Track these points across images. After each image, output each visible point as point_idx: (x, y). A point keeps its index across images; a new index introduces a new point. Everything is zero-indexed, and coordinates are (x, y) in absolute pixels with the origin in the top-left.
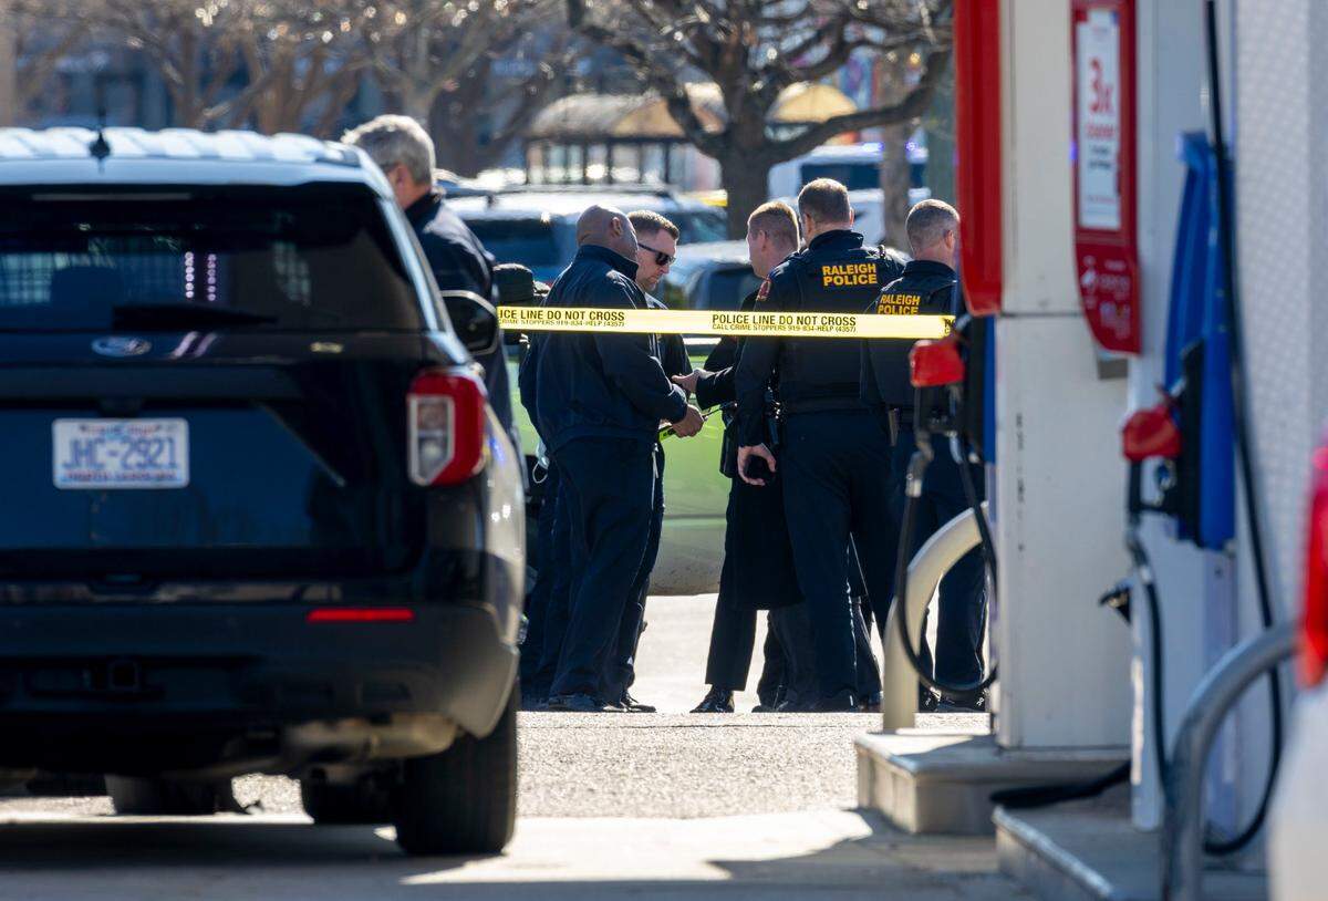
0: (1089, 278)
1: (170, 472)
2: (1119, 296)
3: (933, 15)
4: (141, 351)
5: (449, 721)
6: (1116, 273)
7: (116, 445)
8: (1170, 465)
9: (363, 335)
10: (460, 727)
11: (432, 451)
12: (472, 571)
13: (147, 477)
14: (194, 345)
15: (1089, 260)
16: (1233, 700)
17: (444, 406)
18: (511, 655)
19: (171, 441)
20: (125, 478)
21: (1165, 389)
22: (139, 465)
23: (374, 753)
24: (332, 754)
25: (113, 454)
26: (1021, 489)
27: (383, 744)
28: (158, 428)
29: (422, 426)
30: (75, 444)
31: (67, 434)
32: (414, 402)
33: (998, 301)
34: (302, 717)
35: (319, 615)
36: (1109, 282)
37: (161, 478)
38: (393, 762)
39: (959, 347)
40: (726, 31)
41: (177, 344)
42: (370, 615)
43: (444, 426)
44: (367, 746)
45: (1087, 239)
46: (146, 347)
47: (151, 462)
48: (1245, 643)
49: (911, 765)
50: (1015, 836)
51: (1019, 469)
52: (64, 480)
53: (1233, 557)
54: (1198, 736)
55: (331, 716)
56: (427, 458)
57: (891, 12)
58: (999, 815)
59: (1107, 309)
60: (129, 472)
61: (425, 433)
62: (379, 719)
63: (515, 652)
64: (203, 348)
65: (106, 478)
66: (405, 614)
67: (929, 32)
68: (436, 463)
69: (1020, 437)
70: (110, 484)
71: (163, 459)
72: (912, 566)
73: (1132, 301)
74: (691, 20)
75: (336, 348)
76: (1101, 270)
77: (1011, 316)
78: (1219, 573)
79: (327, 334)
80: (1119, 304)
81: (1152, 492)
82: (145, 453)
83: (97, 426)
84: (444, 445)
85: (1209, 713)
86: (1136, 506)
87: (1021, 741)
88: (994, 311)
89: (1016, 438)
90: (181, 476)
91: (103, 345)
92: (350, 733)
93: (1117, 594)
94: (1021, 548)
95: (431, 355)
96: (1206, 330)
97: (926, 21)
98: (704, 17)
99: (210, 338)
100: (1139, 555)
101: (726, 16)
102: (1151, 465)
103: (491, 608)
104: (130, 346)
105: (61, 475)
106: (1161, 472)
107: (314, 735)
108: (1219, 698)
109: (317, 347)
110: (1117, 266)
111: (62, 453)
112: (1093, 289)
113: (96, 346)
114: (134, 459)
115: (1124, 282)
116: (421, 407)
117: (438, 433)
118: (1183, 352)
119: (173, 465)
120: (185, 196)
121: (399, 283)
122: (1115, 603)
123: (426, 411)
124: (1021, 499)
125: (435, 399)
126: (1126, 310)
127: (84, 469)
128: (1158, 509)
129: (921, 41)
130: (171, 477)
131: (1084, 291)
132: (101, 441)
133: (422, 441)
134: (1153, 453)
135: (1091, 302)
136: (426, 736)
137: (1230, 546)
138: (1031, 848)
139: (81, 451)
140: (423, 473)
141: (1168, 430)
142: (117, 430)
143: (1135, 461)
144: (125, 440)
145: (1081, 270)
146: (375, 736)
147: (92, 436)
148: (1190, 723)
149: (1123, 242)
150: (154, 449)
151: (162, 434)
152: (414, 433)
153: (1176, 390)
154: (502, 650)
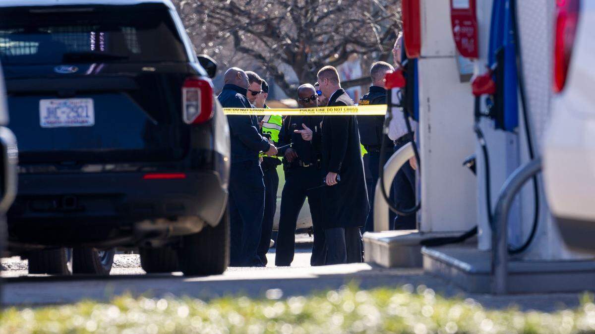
0: (457, 29)
1: (86, 119)
2: (469, 35)
3: (382, 40)
4: (74, 71)
5: (201, 219)
6: (468, 26)
7: (65, 109)
8: (492, 98)
9: (163, 64)
10: (205, 222)
11: (192, 110)
12: (209, 160)
13: (77, 122)
14: (95, 68)
15: (457, 22)
16: (518, 189)
17: (196, 92)
18: (225, 193)
19: (87, 107)
20: (69, 122)
21: (489, 66)
22: (74, 117)
23: (171, 233)
24: (154, 234)
25: (63, 112)
26: (429, 128)
27: (175, 229)
28: (81, 102)
29: (188, 100)
30: (48, 109)
31: (45, 105)
32: (185, 91)
33: (419, 51)
34: (142, 218)
35: (148, 176)
36: (465, 30)
37: (83, 122)
38: (178, 237)
39: (403, 73)
40: (298, 47)
41: (88, 68)
42: (168, 176)
43: (197, 100)
44: (168, 230)
45: (456, 13)
46: (76, 69)
47: (79, 116)
48: (522, 166)
49: (388, 240)
50: (431, 257)
51: (429, 120)
52: (45, 124)
53: (517, 134)
54: (505, 203)
55: (153, 218)
56: (190, 113)
57: (365, 39)
58: (424, 250)
59: (464, 41)
60: (70, 120)
61: (189, 103)
62: (173, 219)
63: (227, 192)
64: (98, 70)
65: (61, 122)
66: (183, 176)
67: (380, 46)
68: (194, 115)
69: (429, 106)
70: (63, 125)
71: (84, 114)
72: (385, 167)
73: (475, 37)
74: (284, 42)
75: (152, 69)
76: (461, 25)
77: (424, 57)
78: (512, 142)
79: (148, 64)
80: (469, 39)
81: (484, 109)
82: (77, 112)
83: (57, 102)
84: (197, 108)
85: (510, 193)
86: (478, 114)
87: (431, 229)
88: (417, 56)
89: (427, 107)
90: (91, 121)
91: (59, 69)
92: (161, 225)
93: (469, 161)
94: (430, 151)
95: (191, 71)
96: (505, 43)
97: (379, 41)
98: (289, 42)
99: (101, 66)
100: (480, 134)
101: (298, 41)
102: (483, 98)
103: (216, 173)
104: (70, 69)
105: (43, 122)
106: (488, 101)
107: (146, 226)
108: (513, 188)
109: (145, 69)
110: (469, 23)
111: (43, 113)
112: (459, 34)
113: (57, 70)
114: (72, 114)
115: (471, 29)
116: (187, 92)
117: (194, 103)
118: (496, 52)
119: (87, 116)
120: (91, 10)
121: (177, 43)
122: (469, 165)
123: (190, 94)
124: (430, 132)
125: (193, 89)
126: (472, 41)
127: (52, 119)
128: (487, 116)
129: (377, 50)
130: (87, 122)
131: (455, 34)
132: (58, 108)
133: (188, 106)
134: (484, 92)
135: (458, 38)
136: (192, 226)
137: (516, 130)
138: (437, 259)
139: (51, 112)
140: (188, 119)
141: (491, 83)
142: (65, 103)
143: (477, 96)
144: (68, 107)
145: (454, 25)
146: (171, 226)
147: (55, 106)
148: (502, 198)
149: (470, 13)
150: (80, 110)
151: (83, 104)
152: (185, 103)
153: (494, 67)
154: (221, 191)
